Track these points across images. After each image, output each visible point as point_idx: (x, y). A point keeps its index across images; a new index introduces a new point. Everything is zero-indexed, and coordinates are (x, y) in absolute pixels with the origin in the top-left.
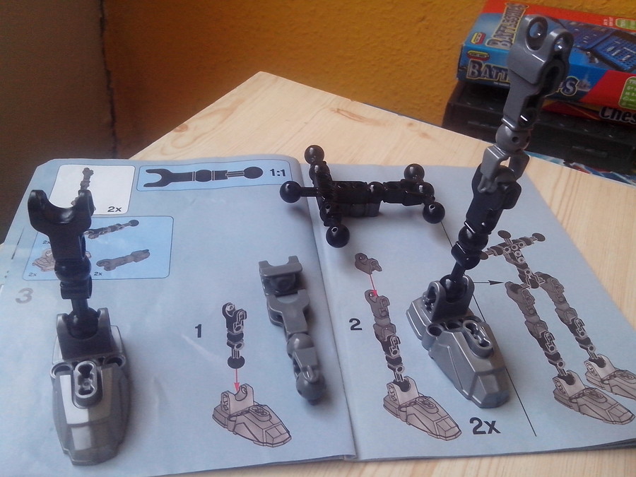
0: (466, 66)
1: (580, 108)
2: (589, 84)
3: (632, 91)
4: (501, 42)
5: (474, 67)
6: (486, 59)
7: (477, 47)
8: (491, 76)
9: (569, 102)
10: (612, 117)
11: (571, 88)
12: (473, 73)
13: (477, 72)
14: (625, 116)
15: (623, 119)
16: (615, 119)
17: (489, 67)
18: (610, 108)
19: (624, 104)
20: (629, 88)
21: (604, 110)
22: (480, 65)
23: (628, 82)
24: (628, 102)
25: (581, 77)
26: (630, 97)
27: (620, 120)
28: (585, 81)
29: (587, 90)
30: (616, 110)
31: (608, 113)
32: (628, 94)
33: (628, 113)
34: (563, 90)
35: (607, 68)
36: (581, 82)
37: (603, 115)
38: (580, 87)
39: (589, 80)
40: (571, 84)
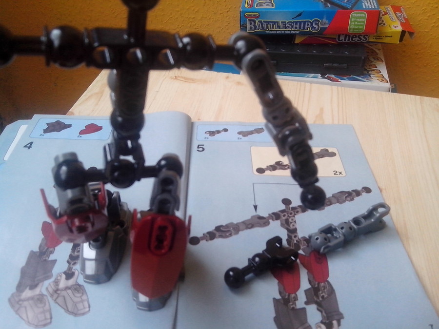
0: (246, 24)
1: (324, 38)
2: (327, 22)
3: (355, 21)
4: (265, 3)
5: (251, 24)
6: (257, 17)
7: (250, 10)
8: (263, 28)
9: (316, 35)
10: (345, 40)
11: (316, 27)
12: (251, 28)
13: (253, 27)
14: (353, 38)
15: (352, 40)
16: (347, 41)
17: (260, 22)
18: (343, 35)
19: (351, 30)
20: (353, 20)
21: (339, 36)
22: (255, 22)
23: (352, 15)
24: (354, 29)
25: (322, 18)
26: (355, 25)
27: (350, 41)
28: (325, 20)
29: (327, 26)
30: (347, 35)
31: (342, 38)
32: (353, 23)
33: (355, 35)
34: (311, 29)
35: (336, 9)
36: (322, 21)
37: (339, 40)
38: (322, 25)
39: (327, 19)
40: (316, 24)
